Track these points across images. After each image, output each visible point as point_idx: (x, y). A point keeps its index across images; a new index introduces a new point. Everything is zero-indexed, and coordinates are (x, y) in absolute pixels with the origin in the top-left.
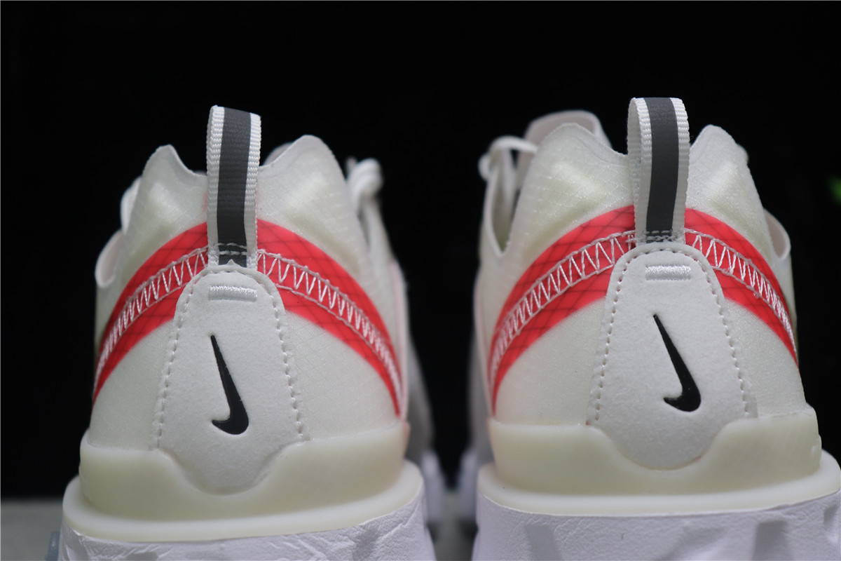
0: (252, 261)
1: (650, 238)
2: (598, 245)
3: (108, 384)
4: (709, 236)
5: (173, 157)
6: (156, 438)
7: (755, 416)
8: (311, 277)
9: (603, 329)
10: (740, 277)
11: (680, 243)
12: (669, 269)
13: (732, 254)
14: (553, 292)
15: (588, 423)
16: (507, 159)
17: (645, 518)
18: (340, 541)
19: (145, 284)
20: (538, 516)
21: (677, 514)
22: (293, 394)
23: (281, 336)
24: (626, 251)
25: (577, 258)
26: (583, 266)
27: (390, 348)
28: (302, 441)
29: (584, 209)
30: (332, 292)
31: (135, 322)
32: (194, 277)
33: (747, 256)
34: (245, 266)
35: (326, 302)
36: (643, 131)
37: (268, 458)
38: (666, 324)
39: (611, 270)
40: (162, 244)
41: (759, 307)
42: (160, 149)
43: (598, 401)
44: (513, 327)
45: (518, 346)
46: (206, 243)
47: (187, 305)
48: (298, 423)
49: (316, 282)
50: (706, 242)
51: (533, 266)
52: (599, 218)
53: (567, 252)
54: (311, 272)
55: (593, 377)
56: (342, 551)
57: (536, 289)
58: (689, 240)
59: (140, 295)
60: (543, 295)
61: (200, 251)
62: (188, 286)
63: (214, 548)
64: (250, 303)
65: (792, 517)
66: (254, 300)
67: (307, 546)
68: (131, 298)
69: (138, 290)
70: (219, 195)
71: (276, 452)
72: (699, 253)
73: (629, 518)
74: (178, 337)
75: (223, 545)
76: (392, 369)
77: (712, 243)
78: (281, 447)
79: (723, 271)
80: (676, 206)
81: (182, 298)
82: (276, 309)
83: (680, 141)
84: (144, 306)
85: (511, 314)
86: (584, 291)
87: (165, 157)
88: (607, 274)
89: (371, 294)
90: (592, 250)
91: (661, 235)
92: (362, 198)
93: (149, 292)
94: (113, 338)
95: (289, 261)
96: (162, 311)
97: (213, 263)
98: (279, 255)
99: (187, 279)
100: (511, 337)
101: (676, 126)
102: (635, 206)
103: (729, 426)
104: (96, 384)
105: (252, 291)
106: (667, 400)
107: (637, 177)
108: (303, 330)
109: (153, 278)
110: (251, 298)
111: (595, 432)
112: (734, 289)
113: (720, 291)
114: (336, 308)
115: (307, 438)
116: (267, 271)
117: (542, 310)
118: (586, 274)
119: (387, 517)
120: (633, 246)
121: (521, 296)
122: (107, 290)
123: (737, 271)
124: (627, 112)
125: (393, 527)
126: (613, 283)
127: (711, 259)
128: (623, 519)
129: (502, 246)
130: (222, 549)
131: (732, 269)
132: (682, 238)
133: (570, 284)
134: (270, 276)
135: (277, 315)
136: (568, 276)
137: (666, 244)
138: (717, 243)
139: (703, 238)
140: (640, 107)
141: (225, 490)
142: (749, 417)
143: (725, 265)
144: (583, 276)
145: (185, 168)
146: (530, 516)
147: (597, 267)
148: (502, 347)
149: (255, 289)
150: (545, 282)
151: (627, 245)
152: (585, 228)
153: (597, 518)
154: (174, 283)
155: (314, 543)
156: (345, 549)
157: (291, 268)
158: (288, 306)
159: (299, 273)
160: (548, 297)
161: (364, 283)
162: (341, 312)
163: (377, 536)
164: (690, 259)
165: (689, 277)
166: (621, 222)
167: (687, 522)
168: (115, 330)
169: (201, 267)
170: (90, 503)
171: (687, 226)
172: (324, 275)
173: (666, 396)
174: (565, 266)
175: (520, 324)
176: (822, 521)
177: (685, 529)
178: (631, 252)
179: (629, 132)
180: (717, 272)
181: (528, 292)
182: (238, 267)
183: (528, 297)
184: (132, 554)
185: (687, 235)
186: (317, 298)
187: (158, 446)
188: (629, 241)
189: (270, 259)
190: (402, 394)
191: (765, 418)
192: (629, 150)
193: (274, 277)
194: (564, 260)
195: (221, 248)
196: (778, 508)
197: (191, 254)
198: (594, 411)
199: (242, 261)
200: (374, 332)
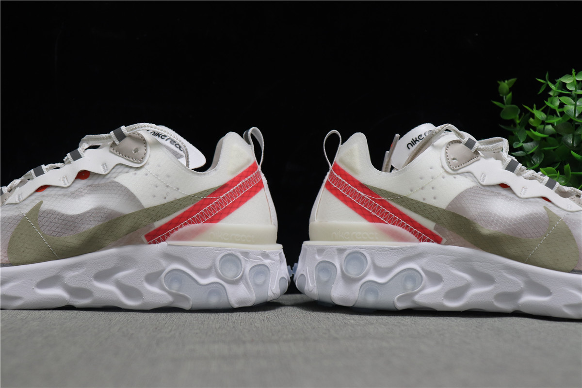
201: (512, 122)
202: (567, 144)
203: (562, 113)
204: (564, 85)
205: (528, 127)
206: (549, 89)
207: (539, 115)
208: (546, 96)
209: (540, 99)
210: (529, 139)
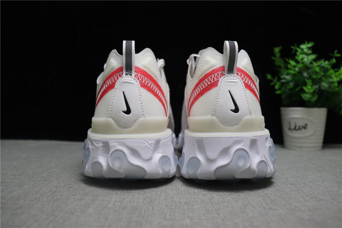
0: (133, 75)
1: (228, 73)
2: (216, 74)
3: (99, 104)
4: (242, 74)
5: (116, 52)
6: (109, 115)
7: (251, 115)
8: (147, 80)
9: (217, 94)
10: (248, 84)
11: (235, 75)
12: (233, 80)
13: (247, 78)
14: (205, 86)
15: (212, 116)
16: (193, 59)
17: (225, 137)
18: (152, 141)
19: (108, 80)
20: (200, 137)
21: (233, 136)
22: (142, 106)
23: (139, 93)
24: (223, 76)
25: (211, 78)
26: (212, 79)
27: (165, 100)
28: (144, 117)
29: (213, 66)
30: (152, 84)
31: (105, 89)
32: (119, 78)
33: (250, 79)
34: (132, 76)
35: (150, 86)
36: (228, 48)
37: (135, 121)
38: (232, 93)
39: (219, 80)
40: (112, 71)
41: (253, 91)
42: (113, 50)
43: (215, 110)
44: (195, 94)
45: (196, 99)
46: (123, 71)
47: (118, 85)
48: (143, 113)
49: (148, 81)
50: (241, 75)
51: (200, 80)
52: (216, 68)
53: (209, 76)
54: (147, 79)
55: (214, 104)
56: (152, 143)
57: (201, 85)
58: (237, 74)
59: (107, 83)
60: (202, 86)
61: (121, 72)
62: (118, 80)
63: (122, 140)
64: (132, 84)
65: (258, 138)
66: (133, 84)
67: (144, 141)
68: (104, 84)
69: (106, 82)
70: (126, 59)
71: (137, 119)
72: (239, 77)
73: (221, 137)
74: (115, 92)
75: (124, 140)
76: (165, 105)
77: (243, 75)
78: (138, 118)
79: (245, 82)
80: (235, 66)
81: (117, 83)
82: (138, 86)
83: (236, 51)
84: (108, 85)
85: (194, 92)
86: (212, 85)
87: (114, 52)
88: (218, 81)
89: (161, 86)
90: (214, 76)
91: (231, 73)
92: (160, 67)
93: (109, 82)
94: (100, 94)
95: (142, 76)
96: (112, 86)
97: (124, 75)
98: (140, 74)
99: (118, 79)
100: (194, 97)
101: (235, 47)
102: (225, 66)
103: (245, 117)
104: (96, 104)
105: (133, 82)
106: (231, 110)
107: (226, 59)
108: (144, 91)
109: (110, 79)
110: (133, 83)
111: (214, 118)
112: (247, 86)
113: (244, 86)
114: (153, 88)
115: (145, 117)
116: (137, 78)
117: (202, 90)
118: (213, 81)
119: (163, 137)
120: (224, 75)
121: (197, 87)
122: (99, 84)
123: (248, 82)
124: (224, 44)
125: (164, 139)
126: (219, 83)
127: (242, 79)
128: (220, 137)
129: (192, 78)
130: (124, 141)
131: (247, 82)
132: (236, 74)
133: (209, 83)
134: (137, 79)
135: (139, 88)
136: (209, 82)
137: (232, 75)
138: (244, 76)
139: (240, 74)
140: (227, 43)
141: (125, 128)
142: (250, 115)
143: (245, 80)
144: (212, 81)
145: (119, 54)
146: (198, 137)
147: (216, 79)
148: (192, 100)
149: (134, 81)
150: (203, 84)
151: (223, 75)
152: (213, 71)
153: (214, 137)
154: (115, 80)
155: (145, 141)
156: (153, 143)
157: (142, 77)
158: (141, 86)
159: (144, 79)
160: (204, 87)
161: (160, 84)
162: (154, 89)
163: (160, 141)
164: (237, 78)
165: (237, 82)
166: (222, 69)
167: (235, 138)
168: (101, 92)
169: (121, 76)
170: (94, 132)
171: (237, 71)
172: (150, 80)
173: (231, 109)
174: (208, 80)
175: (197, 93)
176: (265, 140)
177: (234, 140)
178: (224, 76)
179: (224, 49)
180: (244, 82)
181: (199, 86)
182: (130, 76)
183: (199, 87)
184: (103, 142)
185: (237, 73)
186: (148, 85)
187: (110, 117)
188: (223, 74)
189: (137, 75)
190: (168, 112)
191: (253, 116)
192: (224, 53)
193: (138, 79)
194: (208, 78)
195: (126, 72)
196: (256, 136)
197: (119, 73)
198: (214, 113)
199: (131, 75)
200: (161, 95)
201: (280, 67)
202: (304, 76)
203: (303, 63)
204: (302, 50)
205: (288, 68)
206: (297, 51)
207: (293, 63)
208: (295, 54)
209: (293, 56)
210: (288, 74)
